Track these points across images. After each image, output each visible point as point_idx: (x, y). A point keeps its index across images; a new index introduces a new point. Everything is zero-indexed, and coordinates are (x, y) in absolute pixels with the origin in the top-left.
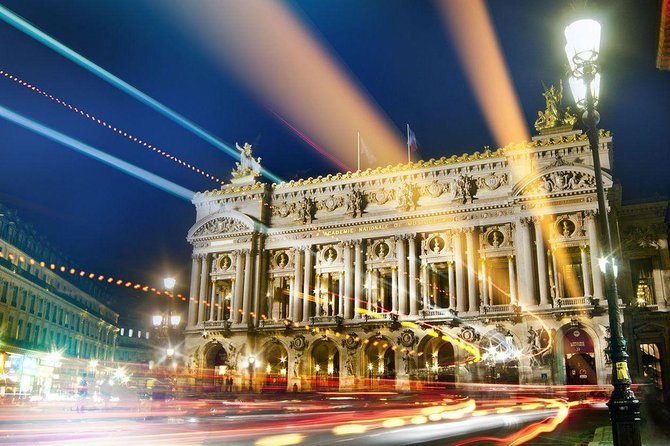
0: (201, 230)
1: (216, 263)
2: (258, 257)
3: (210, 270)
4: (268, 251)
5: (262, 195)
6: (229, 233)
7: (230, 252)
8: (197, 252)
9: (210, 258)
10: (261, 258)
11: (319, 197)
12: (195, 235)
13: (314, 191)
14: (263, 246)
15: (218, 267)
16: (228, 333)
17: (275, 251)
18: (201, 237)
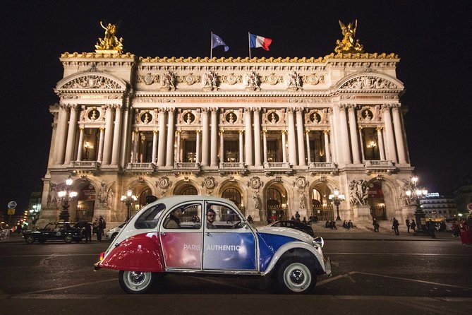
0: (71, 84)
1: (84, 114)
2: (127, 112)
3: (78, 118)
4: (134, 109)
5: (131, 63)
6: (100, 89)
7: (100, 106)
8: (64, 102)
9: (79, 108)
10: (129, 114)
11: (180, 73)
12: (63, 87)
13: (177, 68)
14: (131, 105)
15: (86, 117)
16: (98, 172)
17: (140, 109)
18: (71, 90)
